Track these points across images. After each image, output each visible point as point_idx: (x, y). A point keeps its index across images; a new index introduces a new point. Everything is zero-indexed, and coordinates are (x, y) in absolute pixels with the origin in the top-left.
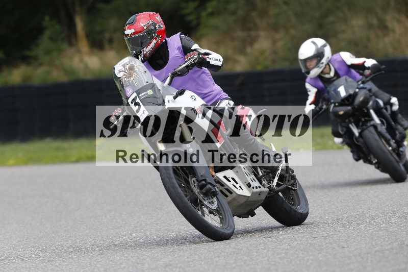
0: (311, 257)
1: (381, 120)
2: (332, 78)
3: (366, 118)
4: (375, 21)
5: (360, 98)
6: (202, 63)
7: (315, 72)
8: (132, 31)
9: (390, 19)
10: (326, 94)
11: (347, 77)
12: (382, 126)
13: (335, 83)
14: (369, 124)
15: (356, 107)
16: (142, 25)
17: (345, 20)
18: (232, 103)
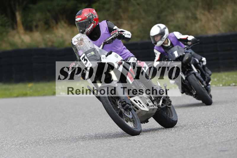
0: (154, 152)
1: (197, 70)
2: (169, 46)
3: (189, 69)
4: (190, 15)
5: (186, 58)
6: (121, 37)
7: (159, 43)
8: (80, 19)
9: (199, 14)
10: (166, 56)
11: (179, 46)
12: (198, 73)
13: (172, 49)
14: (191, 73)
15: (184, 63)
16: (85, 15)
17: (173, 14)
18: (136, 59)
